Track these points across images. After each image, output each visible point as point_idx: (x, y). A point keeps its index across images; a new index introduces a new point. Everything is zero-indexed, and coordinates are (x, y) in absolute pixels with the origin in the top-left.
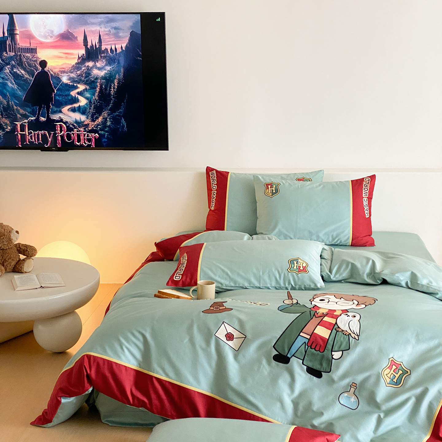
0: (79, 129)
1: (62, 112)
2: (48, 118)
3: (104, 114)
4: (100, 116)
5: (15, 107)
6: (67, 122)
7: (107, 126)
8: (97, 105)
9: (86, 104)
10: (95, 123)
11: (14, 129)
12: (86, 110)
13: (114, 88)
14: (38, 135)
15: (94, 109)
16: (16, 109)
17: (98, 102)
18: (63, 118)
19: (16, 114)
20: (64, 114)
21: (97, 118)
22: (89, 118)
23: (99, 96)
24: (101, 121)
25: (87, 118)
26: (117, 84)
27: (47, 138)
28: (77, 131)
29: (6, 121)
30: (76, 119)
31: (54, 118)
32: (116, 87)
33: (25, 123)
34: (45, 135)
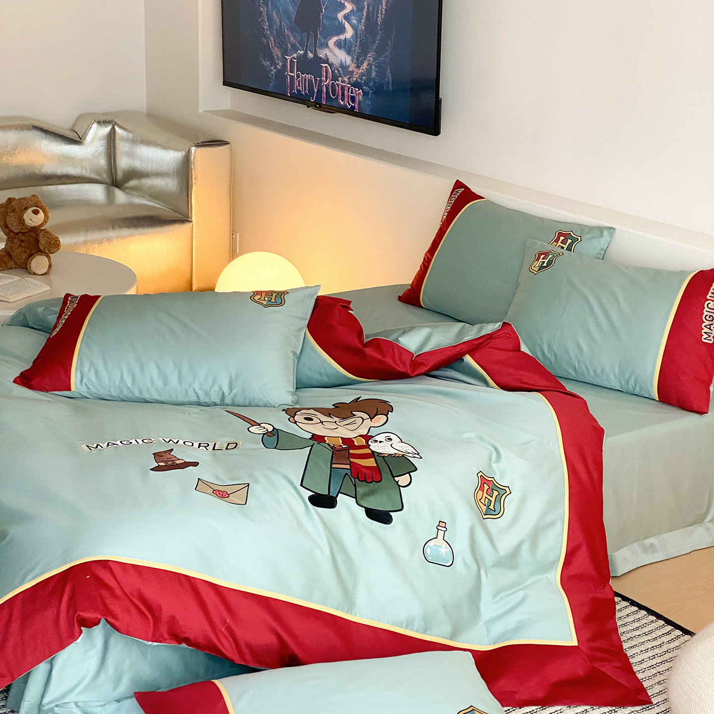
0: (344, 78)
1: (328, 47)
2: (315, 54)
3: (370, 57)
4: (365, 60)
5: (286, 31)
6: (333, 64)
7: (372, 79)
8: (363, 39)
9: (352, 37)
10: (360, 71)
11: (285, 66)
12: (351, 47)
13: (381, 14)
14: (305, 79)
15: (360, 46)
16: (288, 34)
17: (365, 36)
18: (329, 57)
19: (286, 42)
20: (330, 49)
21: (362, 63)
22: (354, 61)
23: (366, 25)
24: (366, 69)
25: (352, 61)
26: (386, 6)
27: (313, 87)
28: (342, 82)
29: (278, 52)
30: (341, 61)
31: (321, 56)
32: (384, 13)
33: (294, 59)
34: (312, 81)
